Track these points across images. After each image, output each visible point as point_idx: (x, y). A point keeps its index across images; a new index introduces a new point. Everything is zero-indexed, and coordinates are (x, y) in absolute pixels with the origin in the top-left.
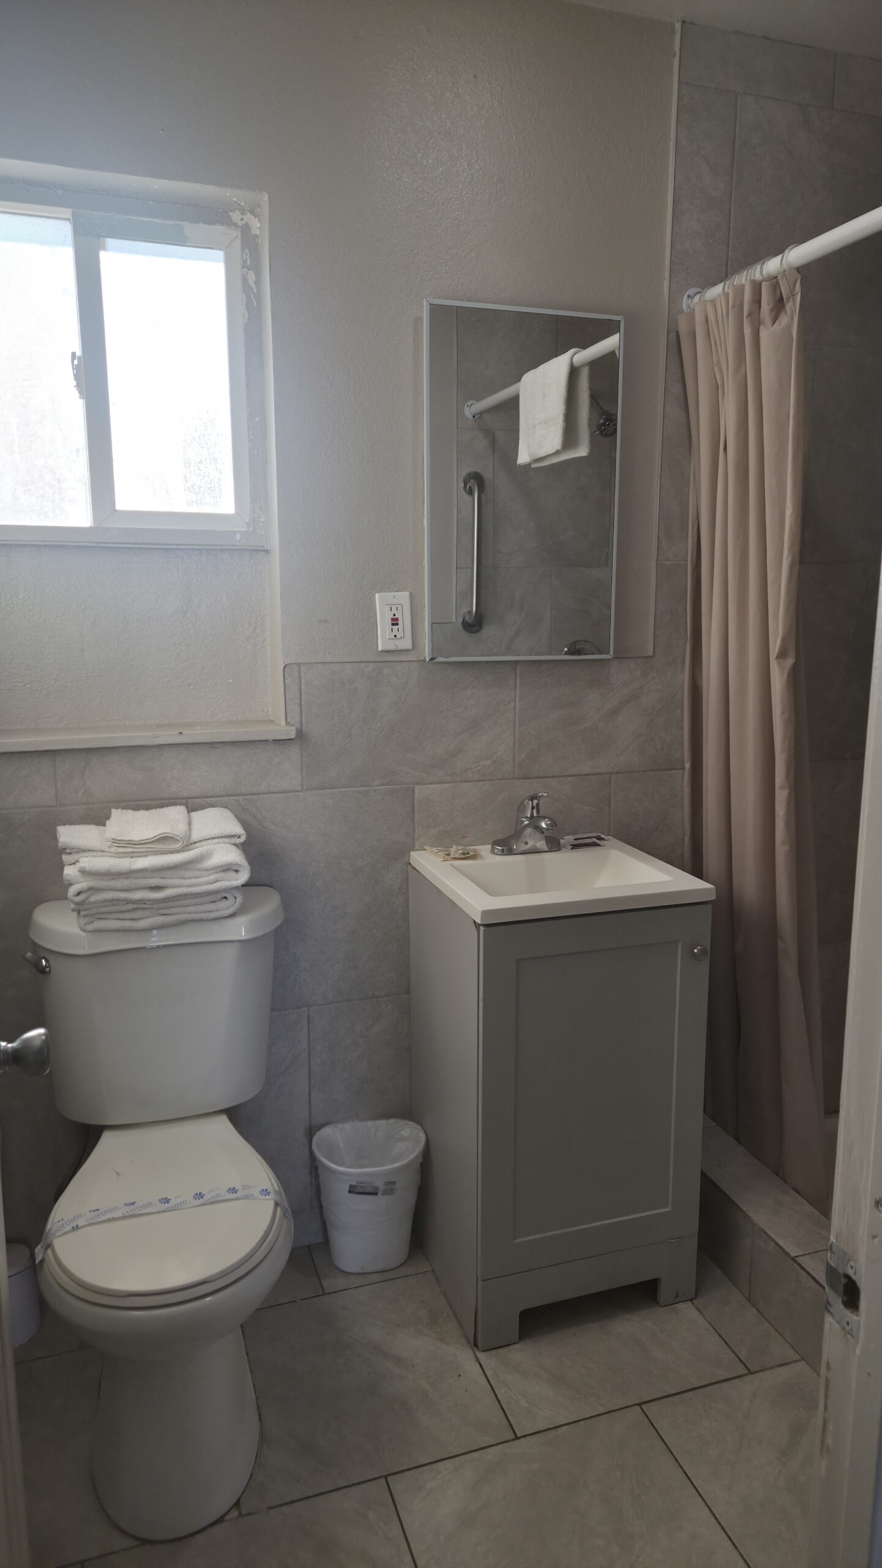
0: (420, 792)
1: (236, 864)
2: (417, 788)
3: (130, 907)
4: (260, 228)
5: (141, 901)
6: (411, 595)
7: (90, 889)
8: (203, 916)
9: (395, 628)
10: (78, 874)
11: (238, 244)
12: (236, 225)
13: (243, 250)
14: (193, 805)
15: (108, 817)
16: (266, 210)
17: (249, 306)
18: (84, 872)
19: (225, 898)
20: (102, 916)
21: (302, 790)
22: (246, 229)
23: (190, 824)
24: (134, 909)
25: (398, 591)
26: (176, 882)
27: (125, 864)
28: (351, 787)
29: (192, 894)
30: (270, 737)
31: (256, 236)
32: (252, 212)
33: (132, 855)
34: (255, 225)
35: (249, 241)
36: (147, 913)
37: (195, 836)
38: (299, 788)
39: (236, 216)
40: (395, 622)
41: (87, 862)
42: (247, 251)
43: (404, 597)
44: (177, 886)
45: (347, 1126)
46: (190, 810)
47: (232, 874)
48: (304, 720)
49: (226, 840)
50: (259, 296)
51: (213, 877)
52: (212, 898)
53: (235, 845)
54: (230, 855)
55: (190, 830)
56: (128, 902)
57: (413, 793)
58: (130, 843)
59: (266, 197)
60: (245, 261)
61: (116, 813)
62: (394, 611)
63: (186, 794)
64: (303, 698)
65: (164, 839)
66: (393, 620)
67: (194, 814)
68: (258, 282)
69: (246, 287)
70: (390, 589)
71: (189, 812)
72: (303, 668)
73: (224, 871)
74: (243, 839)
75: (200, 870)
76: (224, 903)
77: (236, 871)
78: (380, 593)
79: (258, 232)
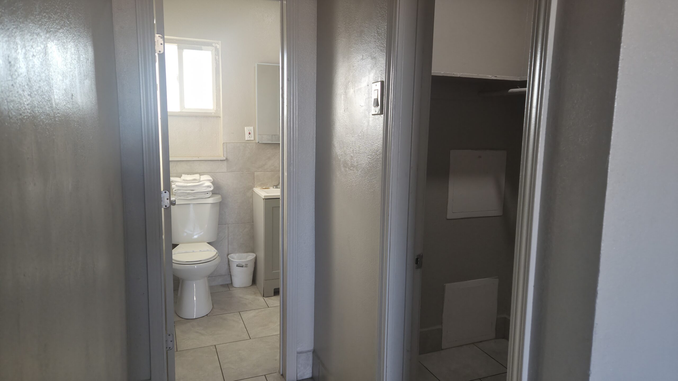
0: (256, 174)
1: (210, 186)
2: (255, 173)
3: (186, 194)
4: (219, 47)
5: (189, 193)
6: (254, 128)
7: (178, 189)
8: (203, 197)
9: (250, 135)
10: (175, 186)
11: (214, 50)
12: (214, 46)
13: (215, 51)
14: (201, 174)
15: (181, 176)
16: (220, 44)
17: (216, 63)
18: (177, 186)
19: (208, 193)
20: (180, 196)
21: (227, 172)
22: (216, 47)
23: (200, 178)
24: (188, 195)
25: (251, 126)
26: (197, 189)
27: (186, 184)
28: (239, 172)
29: (200, 192)
30: (219, 159)
31: (218, 49)
32: (217, 44)
33: (187, 183)
34: (218, 46)
35: (216, 49)
36: (190, 196)
37: (201, 180)
38: (226, 171)
39: (214, 45)
40: (250, 134)
41: (177, 184)
42: (216, 52)
43: (252, 128)
44: (197, 190)
45: (237, 254)
46: (200, 175)
47: (209, 188)
48: (228, 156)
49: (208, 181)
50: (219, 61)
51: (205, 188)
52: (205, 193)
53: (210, 182)
54: (209, 184)
55: (200, 179)
56: (186, 193)
57: (254, 173)
58: (187, 180)
59: (220, 42)
60: (216, 54)
61: (183, 175)
62: (249, 131)
63: (199, 172)
64: (228, 151)
65: (195, 180)
66: (249, 133)
67: (201, 176)
68: (219, 58)
69: (216, 59)
70: (248, 126)
71: (200, 176)
72: (227, 144)
73: (208, 187)
74: (212, 181)
75: (202, 187)
76: (208, 194)
77: (210, 187)
78: (247, 127)
79: (219, 48)
